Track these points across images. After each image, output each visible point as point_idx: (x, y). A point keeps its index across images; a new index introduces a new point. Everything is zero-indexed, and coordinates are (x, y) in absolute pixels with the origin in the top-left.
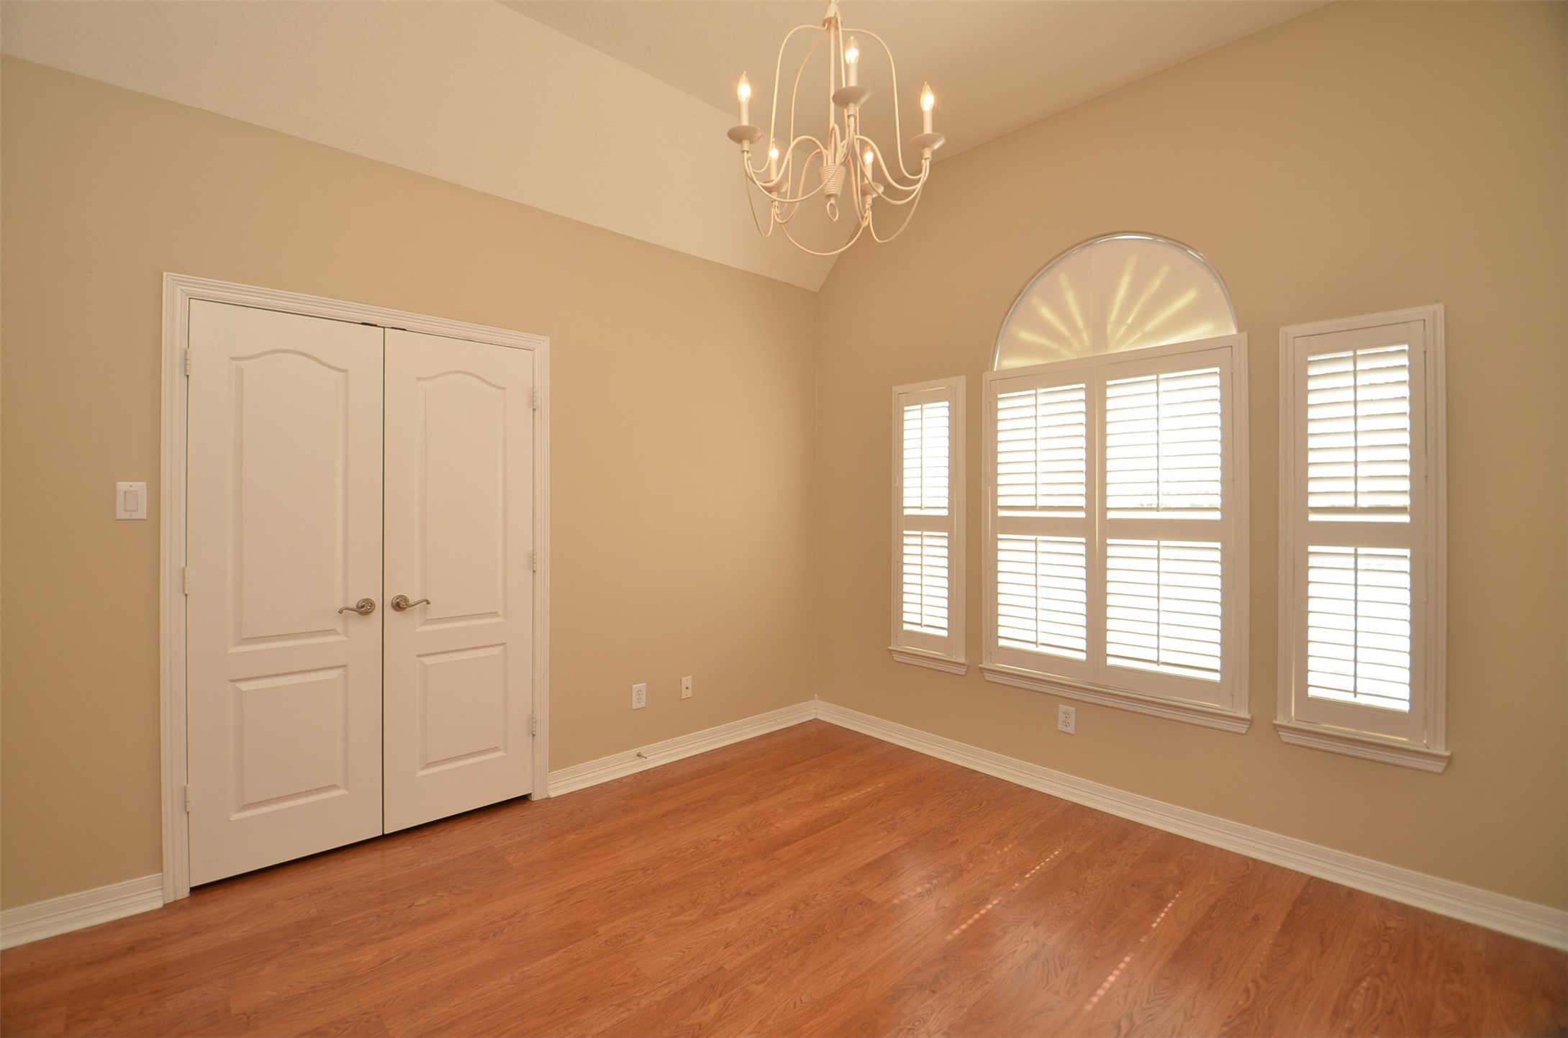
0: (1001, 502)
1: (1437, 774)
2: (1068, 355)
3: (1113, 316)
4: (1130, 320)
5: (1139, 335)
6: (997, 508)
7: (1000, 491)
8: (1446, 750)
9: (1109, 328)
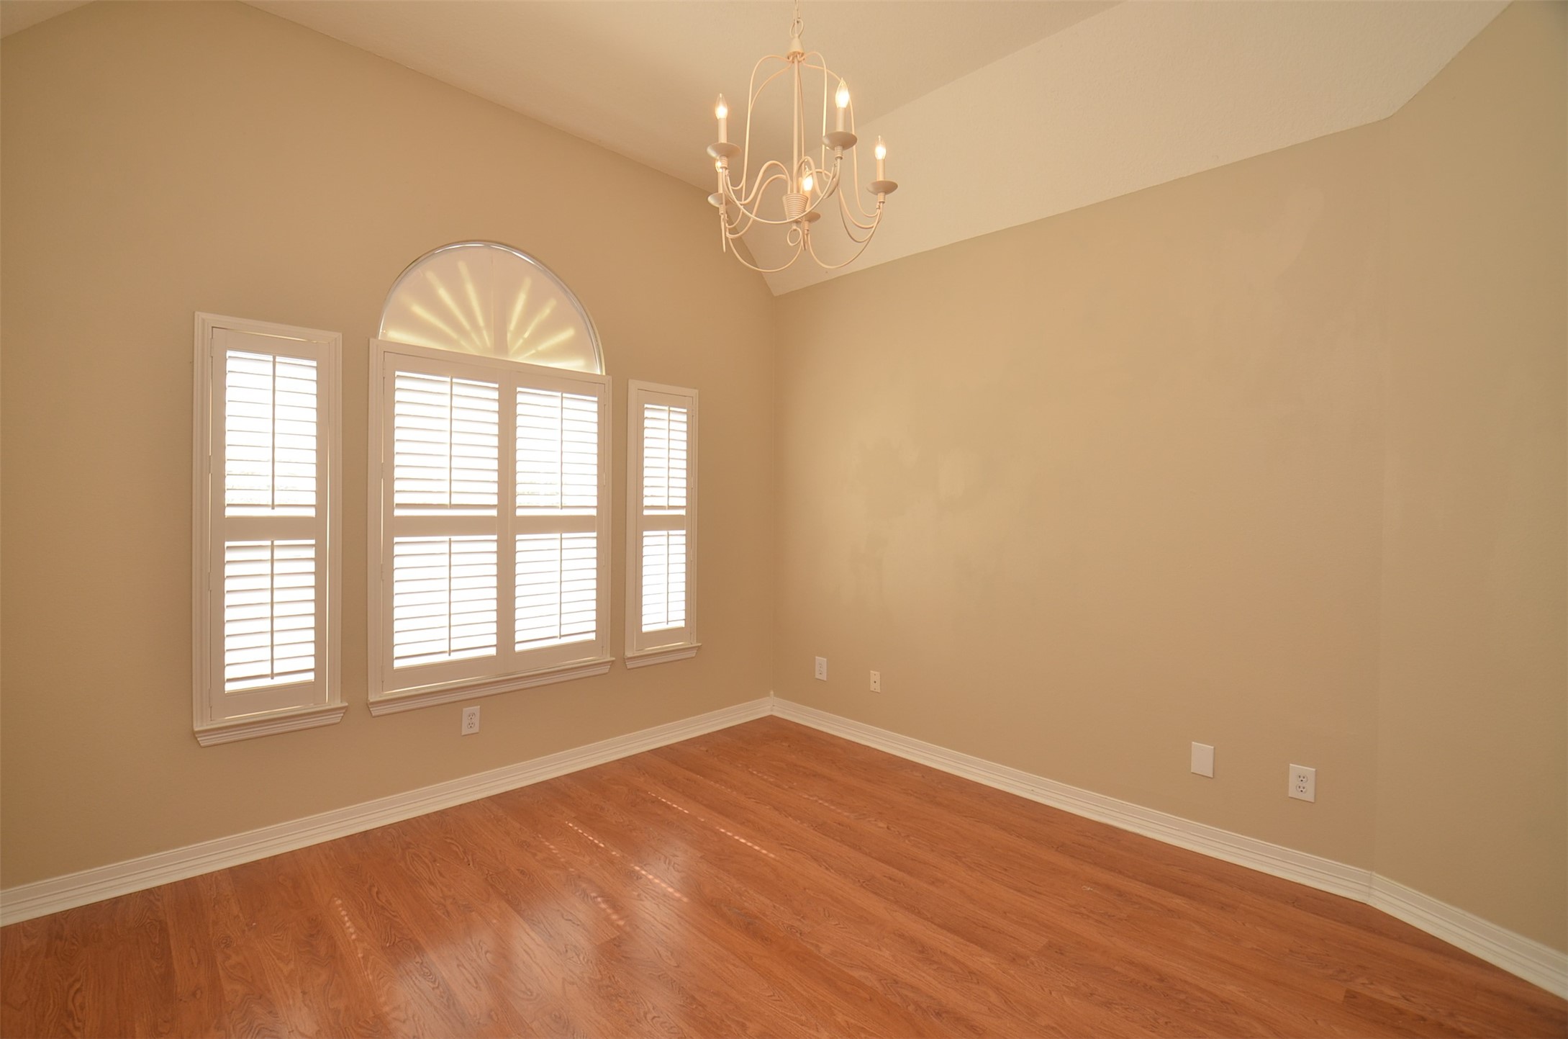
0: (398, 499)
1: (692, 658)
2: (468, 348)
3: (512, 326)
4: (526, 335)
5: (533, 352)
6: (390, 506)
7: (398, 485)
8: (697, 642)
9: (509, 336)
